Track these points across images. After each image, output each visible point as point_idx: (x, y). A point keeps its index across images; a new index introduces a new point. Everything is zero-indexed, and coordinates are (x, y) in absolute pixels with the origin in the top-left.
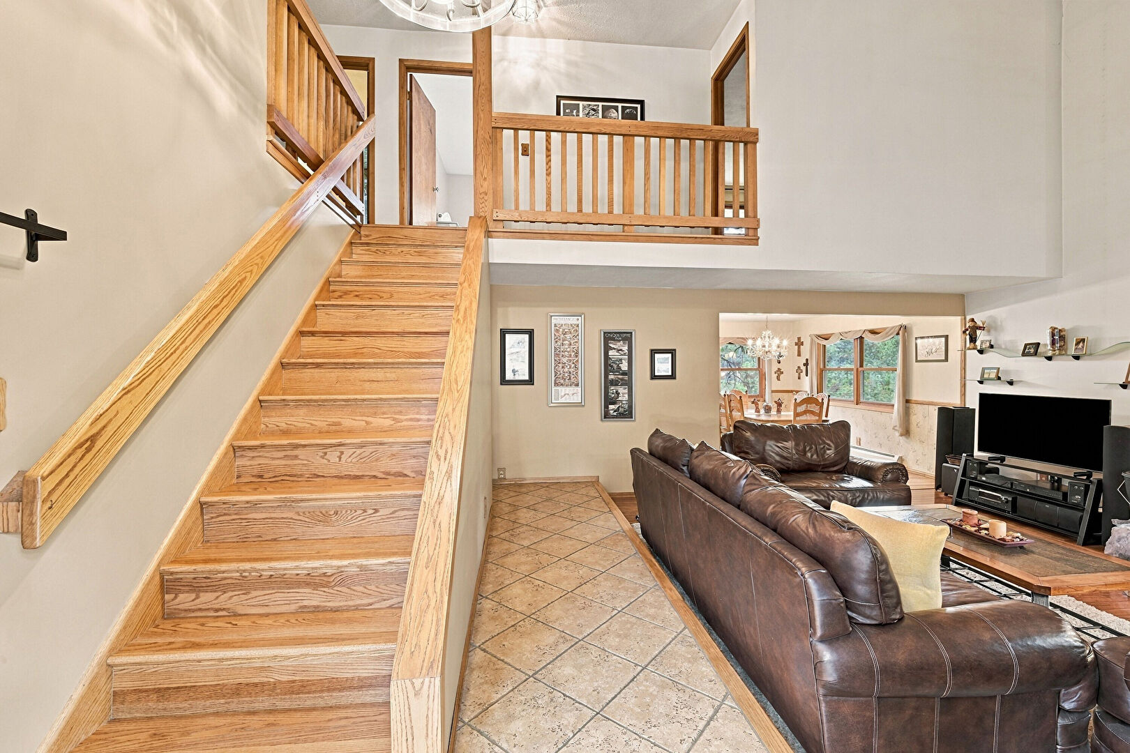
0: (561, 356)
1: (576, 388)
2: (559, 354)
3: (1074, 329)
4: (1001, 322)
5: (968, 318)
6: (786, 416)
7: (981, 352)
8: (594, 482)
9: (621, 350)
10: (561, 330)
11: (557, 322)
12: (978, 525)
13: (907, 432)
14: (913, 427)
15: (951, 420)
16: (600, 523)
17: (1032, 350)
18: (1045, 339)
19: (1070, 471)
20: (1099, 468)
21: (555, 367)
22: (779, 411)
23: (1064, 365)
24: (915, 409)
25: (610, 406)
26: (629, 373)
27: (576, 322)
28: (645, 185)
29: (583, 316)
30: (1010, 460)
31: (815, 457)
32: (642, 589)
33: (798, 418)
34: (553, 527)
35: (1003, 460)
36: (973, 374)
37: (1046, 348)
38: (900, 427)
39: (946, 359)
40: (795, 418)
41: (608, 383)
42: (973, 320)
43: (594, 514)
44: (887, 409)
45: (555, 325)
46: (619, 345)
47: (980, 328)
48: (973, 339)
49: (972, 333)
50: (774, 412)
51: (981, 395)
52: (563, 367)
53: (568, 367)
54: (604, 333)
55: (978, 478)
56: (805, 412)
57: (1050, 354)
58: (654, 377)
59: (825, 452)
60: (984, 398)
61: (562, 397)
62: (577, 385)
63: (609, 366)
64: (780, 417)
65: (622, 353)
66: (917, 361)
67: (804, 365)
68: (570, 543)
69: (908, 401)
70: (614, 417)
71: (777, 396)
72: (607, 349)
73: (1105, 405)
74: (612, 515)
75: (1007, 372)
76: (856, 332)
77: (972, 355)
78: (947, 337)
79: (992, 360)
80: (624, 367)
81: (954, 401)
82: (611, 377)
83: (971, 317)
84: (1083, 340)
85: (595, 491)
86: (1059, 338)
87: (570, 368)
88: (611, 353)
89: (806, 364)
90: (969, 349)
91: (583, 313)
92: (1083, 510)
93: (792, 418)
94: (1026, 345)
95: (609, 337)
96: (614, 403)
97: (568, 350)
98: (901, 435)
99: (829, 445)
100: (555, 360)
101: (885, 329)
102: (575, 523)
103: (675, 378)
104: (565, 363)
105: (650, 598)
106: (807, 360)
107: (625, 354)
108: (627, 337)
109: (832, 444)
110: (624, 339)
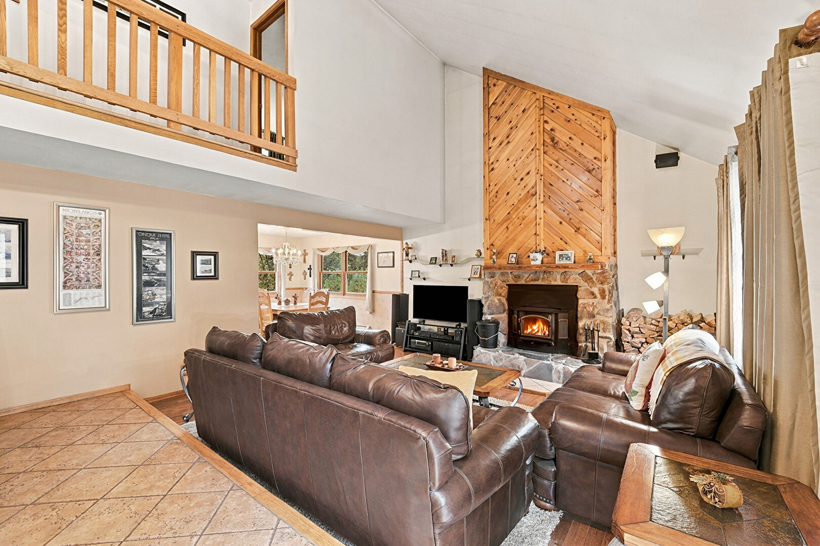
0: (73, 254)
1: (97, 291)
2: (71, 252)
3: (451, 251)
4: (420, 245)
5: (404, 242)
6: (301, 306)
7: (411, 262)
8: (125, 392)
9: (158, 250)
10: (74, 224)
11: (68, 214)
12: (442, 363)
13: (373, 311)
14: (377, 308)
15: (399, 301)
16: (145, 437)
17: (434, 261)
18: (439, 256)
19: (454, 325)
20: (465, 321)
21: (64, 267)
22: (295, 303)
23: (447, 269)
24: (377, 296)
25: (144, 308)
26: (168, 273)
27: (98, 216)
28: (194, 89)
29: (107, 211)
30: (428, 322)
31: (337, 334)
32: (219, 497)
33: (312, 307)
34: (75, 462)
35: (424, 322)
36: (407, 275)
37: (440, 261)
38: (370, 308)
39: (393, 266)
40: (310, 307)
41: (142, 285)
42: (407, 243)
43: (133, 428)
44: (363, 298)
45: (65, 217)
46: (157, 244)
47: (410, 248)
48: (407, 255)
49: (407, 250)
50: (292, 304)
51: (414, 286)
52: (77, 267)
53: (86, 266)
54: (137, 231)
55: (415, 334)
56: (318, 302)
57: (442, 263)
58: (194, 277)
59: (342, 329)
60: (416, 287)
61: (76, 302)
62: (99, 286)
63: (142, 265)
64: (296, 307)
65: (159, 253)
66: (378, 267)
67: (308, 269)
68: (109, 474)
69: (373, 292)
70: (149, 319)
71: (293, 293)
72: (140, 248)
73: (465, 290)
74: (157, 424)
75: (423, 273)
76: (343, 247)
77: (406, 263)
78: (393, 252)
79: (416, 266)
80: (162, 267)
81: (398, 291)
82: (145, 277)
83: (406, 241)
84: (455, 256)
85: (128, 401)
86: (445, 254)
87: (89, 268)
88: (144, 253)
89: (310, 269)
90: (405, 260)
91: (107, 208)
92: (460, 344)
93: (308, 307)
94: (431, 258)
95: (141, 237)
96: (148, 305)
97: (85, 247)
98: (371, 313)
99: (345, 324)
100: (65, 259)
101: (360, 246)
102: (109, 446)
103: (217, 279)
104: (81, 263)
105: (231, 503)
106: (310, 266)
107: (162, 255)
108: (166, 238)
109: (346, 323)
110: (161, 239)
